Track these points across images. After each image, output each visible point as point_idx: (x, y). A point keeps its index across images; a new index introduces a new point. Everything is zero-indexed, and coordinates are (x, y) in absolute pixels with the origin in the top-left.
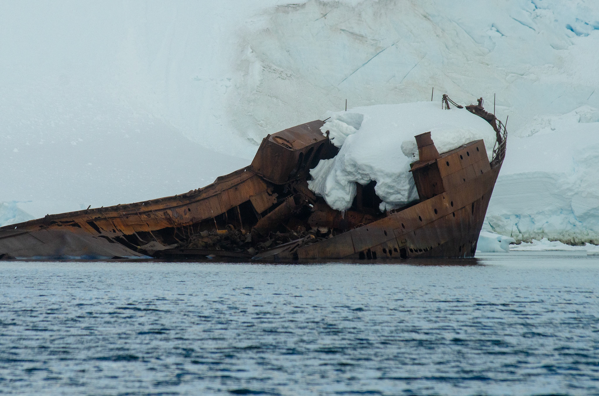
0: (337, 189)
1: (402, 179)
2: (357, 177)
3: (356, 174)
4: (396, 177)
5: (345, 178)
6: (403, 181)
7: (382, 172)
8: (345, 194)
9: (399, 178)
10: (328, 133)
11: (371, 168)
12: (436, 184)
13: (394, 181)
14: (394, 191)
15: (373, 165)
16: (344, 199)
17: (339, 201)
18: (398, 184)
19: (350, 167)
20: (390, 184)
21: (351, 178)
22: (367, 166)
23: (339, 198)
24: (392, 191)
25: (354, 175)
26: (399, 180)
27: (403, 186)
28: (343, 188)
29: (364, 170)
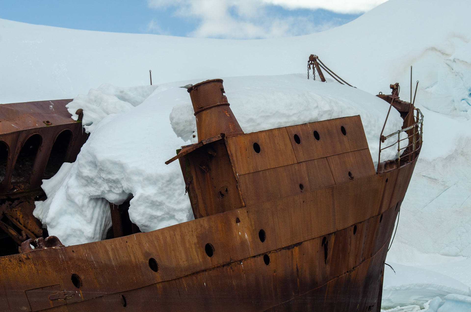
0: (71, 214)
1: (177, 187)
2: (102, 189)
3: (100, 181)
4: (163, 183)
5: (82, 190)
6: (178, 191)
7: (139, 173)
8: (85, 222)
9: (171, 186)
10: (80, 113)
11: (122, 167)
12: (227, 190)
13: (162, 192)
14: (163, 213)
15: (124, 160)
16: (82, 232)
17: (75, 236)
18: (170, 197)
19: (89, 168)
20: (155, 199)
21: (94, 191)
22: (115, 163)
23: (74, 230)
24: (159, 213)
25: (96, 183)
26: (170, 190)
27: (179, 203)
28: (80, 210)
29: (110, 173)
